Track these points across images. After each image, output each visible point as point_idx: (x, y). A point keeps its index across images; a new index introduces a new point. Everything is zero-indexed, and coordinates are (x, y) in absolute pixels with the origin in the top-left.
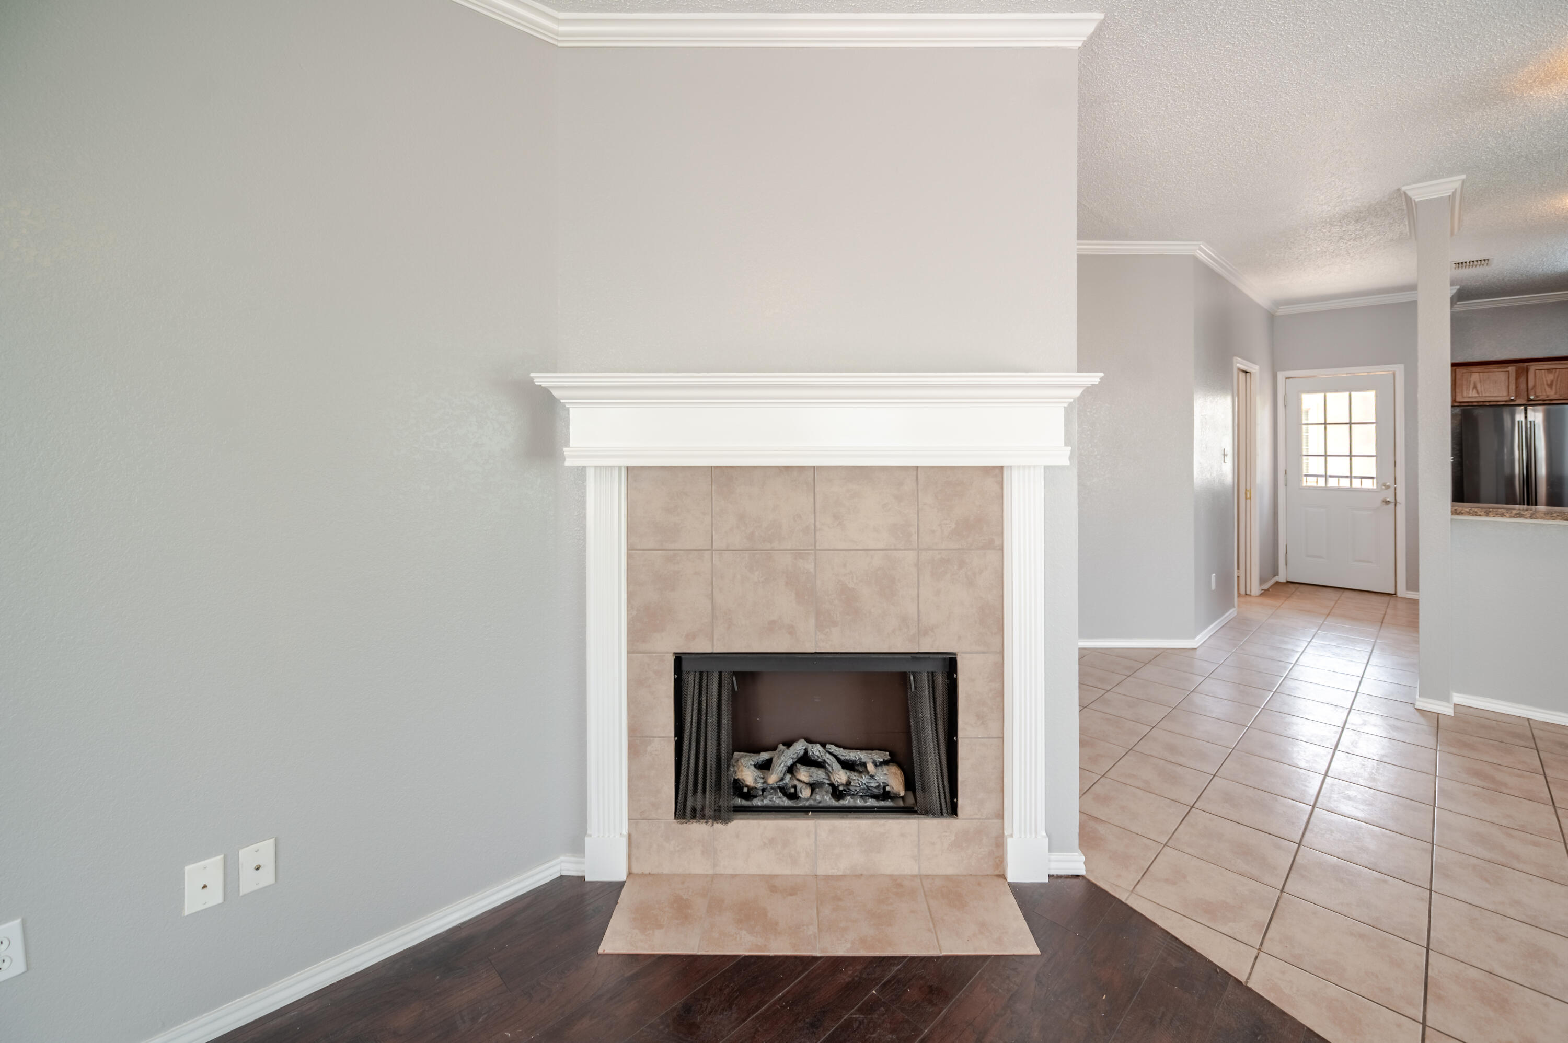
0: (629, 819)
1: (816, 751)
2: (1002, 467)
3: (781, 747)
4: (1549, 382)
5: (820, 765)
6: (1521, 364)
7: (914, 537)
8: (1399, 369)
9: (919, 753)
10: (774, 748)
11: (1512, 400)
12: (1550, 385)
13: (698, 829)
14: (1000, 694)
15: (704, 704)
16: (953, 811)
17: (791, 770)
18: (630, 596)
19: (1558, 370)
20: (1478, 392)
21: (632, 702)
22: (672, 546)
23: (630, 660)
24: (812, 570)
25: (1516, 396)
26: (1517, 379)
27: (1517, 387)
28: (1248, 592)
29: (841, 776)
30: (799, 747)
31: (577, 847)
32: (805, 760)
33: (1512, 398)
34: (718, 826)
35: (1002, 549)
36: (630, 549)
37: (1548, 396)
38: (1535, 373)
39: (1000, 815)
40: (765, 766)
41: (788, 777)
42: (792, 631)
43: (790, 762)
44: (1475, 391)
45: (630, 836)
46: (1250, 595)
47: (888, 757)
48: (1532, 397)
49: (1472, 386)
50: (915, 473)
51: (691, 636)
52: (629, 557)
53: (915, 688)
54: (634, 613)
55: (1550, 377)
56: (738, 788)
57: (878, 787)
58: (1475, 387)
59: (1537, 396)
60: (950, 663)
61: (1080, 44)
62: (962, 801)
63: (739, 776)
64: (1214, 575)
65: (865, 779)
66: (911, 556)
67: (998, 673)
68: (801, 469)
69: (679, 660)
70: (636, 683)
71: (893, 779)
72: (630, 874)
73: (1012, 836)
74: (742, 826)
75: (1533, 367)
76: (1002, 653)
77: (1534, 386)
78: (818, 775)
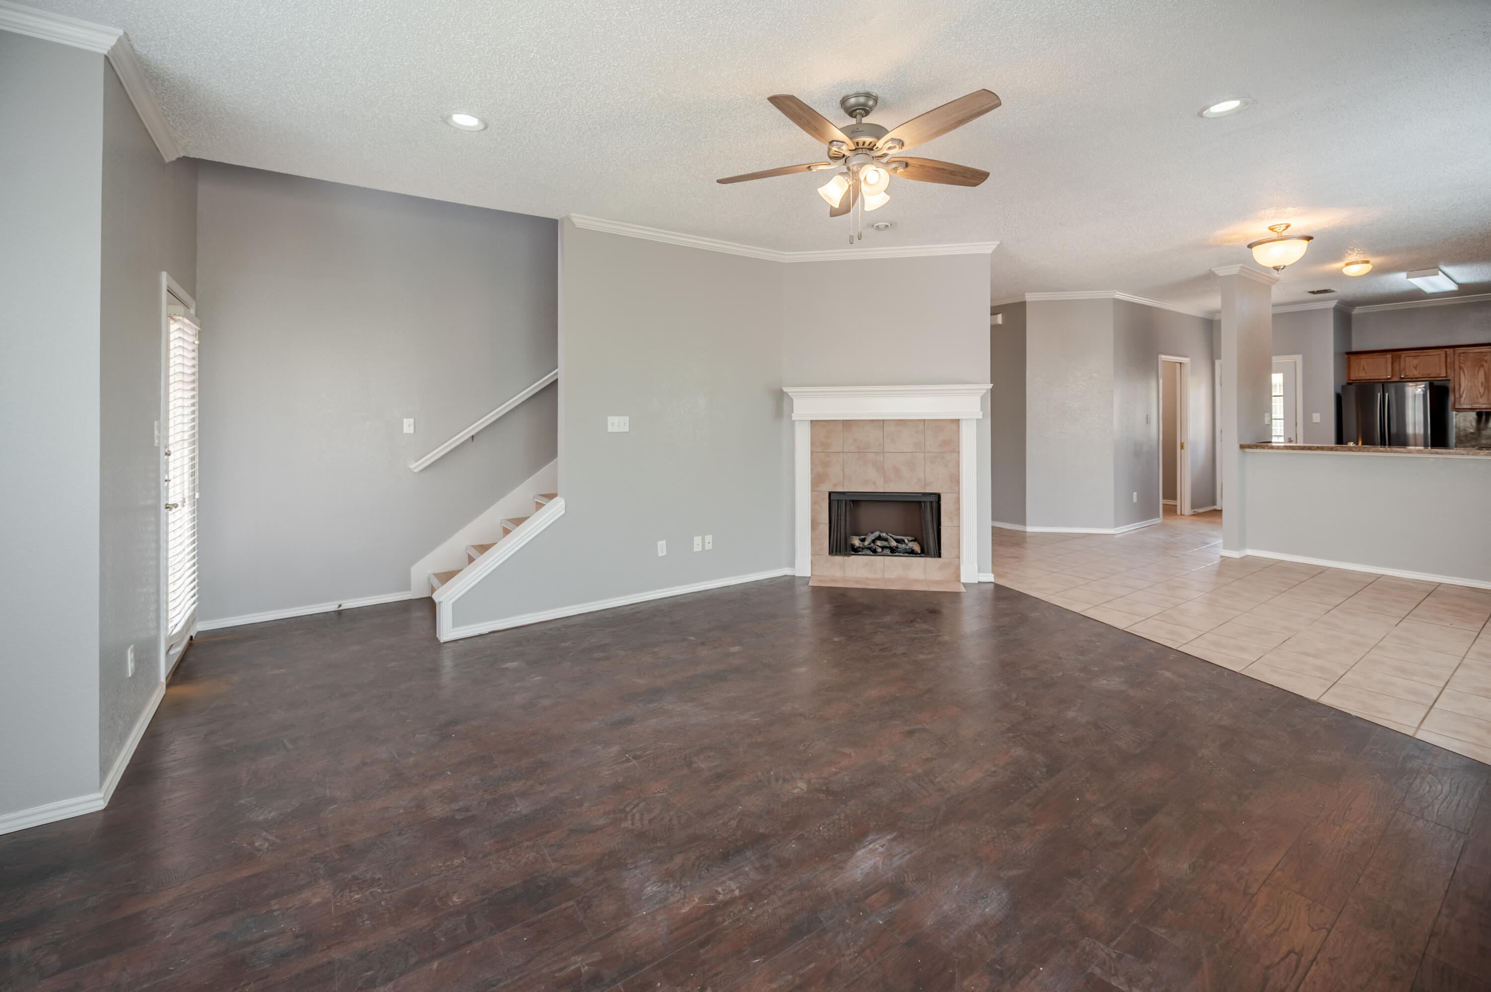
0: (812, 554)
1: (884, 535)
2: (959, 420)
3: (869, 534)
4: (1415, 366)
5: (886, 540)
6: (1395, 352)
7: (923, 448)
8: (1299, 358)
9: (926, 533)
10: (866, 535)
11: (1389, 379)
12: (1416, 368)
13: (839, 559)
14: (958, 509)
15: (839, 513)
16: (940, 556)
17: (874, 541)
18: (812, 470)
19: (1420, 357)
20: (1365, 373)
21: (813, 510)
22: (828, 451)
23: (812, 494)
24: (882, 460)
25: (1392, 376)
26: (1392, 364)
27: (1393, 369)
28: (1183, 513)
29: (894, 544)
30: (877, 534)
31: (792, 564)
32: (879, 538)
33: (1389, 377)
34: (846, 558)
35: (959, 452)
36: (812, 453)
37: (1414, 375)
38: (1405, 359)
39: (958, 557)
40: (863, 540)
41: (872, 544)
42: (874, 483)
43: (873, 538)
44: (1363, 372)
45: (812, 561)
46: (1184, 515)
47: (913, 538)
48: (1402, 376)
49: (1361, 368)
50: (923, 423)
51: (835, 485)
52: (811, 455)
53: (924, 508)
54: (813, 476)
55: (1415, 362)
56: (853, 546)
57: (909, 549)
58: (1364, 369)
59: (1407, 376)
60: (939, 496)
61: (991, 252)
62: (943, 551)
63: (853, 542)
64: (1135, 493)
65: (904, 546)
66: (922, 455)
67: (958, 501)
68: (878, 421)
69: (830, 494)
70: (814, 503)
71: (916, 547)
72: (812, 575)
73: (963, 564)
74: (854, 558)
75: (1404, 354)
76: (959, 493)
77: (1405, 368)
78: (885, 544)
